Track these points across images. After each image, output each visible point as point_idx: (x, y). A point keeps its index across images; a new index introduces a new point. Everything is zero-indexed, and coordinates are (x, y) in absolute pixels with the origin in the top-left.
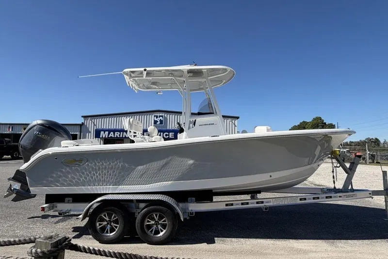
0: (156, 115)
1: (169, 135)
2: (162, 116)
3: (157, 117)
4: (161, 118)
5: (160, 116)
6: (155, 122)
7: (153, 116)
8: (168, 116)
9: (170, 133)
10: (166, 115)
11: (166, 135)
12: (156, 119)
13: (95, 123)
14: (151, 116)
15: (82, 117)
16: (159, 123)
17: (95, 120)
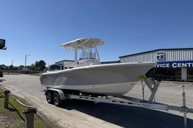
0: (158, 52)
1: (166, 65)
2: (162, 53)
3: (159, 54)
4: (162, 54)
5: (161, 53)
6: (158, 57)
7: (156, 53)
8: (166, 52)
9: (167, 64)
10: (165, 52)
11: (164, 65)
12: (158, 55)
13: (125, 60)
14: (155, 54)
15: (119, 57)
16: (160, 57)
17: (125, 59)
